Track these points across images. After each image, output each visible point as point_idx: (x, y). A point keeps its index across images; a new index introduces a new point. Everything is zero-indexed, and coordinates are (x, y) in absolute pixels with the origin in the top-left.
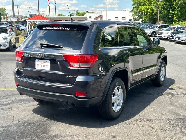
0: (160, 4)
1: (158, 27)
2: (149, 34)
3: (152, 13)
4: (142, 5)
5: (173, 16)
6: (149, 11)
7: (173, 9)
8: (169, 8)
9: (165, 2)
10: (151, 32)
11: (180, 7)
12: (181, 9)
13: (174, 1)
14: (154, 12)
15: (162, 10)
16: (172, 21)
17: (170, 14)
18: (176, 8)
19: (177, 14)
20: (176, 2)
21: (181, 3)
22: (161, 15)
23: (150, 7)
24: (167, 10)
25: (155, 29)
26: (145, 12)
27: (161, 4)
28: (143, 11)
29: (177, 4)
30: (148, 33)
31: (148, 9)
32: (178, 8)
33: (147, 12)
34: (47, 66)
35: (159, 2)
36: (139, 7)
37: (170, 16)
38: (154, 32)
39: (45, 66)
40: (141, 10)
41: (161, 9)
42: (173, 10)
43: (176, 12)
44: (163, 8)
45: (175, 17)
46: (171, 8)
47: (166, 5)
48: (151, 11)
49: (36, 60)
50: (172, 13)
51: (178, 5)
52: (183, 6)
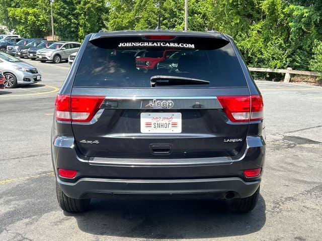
0: (53, 7)
1: (63, 47)
2: (49, 59)
3: (35, 22)
4: (12, 5)
5: (77, 28)
6: (29, 18)
7: (77, 16)
8: (69, 14)
9: (62, 4)
10: (53, 55)
11: (89, 14)
12: (90, 18)
13: (76, 3)
14: (38, 20)
15: (59, 17)
16: (77, 36)
17: (72, 25)
18: (82, 15)
19: (85, 26)
20: (81, 5)
21: (89, 8)
22: (56, 25)
23: (31, 11)
24: (66, 17)
25: (59, 49)
26: (21, 19)
27: (56, 7)
28: (17, 16)
29: (82, 8)
30: (46, 57)
31: (28, 14)
32: (85, 15)
33: (26, 19)
34: (174, 124)
35: (51, 3)
36: (9, 9)
37: (73, 27)
38: (57, 55)
39: (170, 126)
40: (14, 14)
41: (56, 15)
42: (76, 18)
43: (81, 22)
44: (60, 14)
45: (81, 30)
46: (73, 15)
47: (64, 8)
48: (33, 17)
49: (142, 114)
50: (75, 24)
51: (85, 10)
52: (92, 12)
